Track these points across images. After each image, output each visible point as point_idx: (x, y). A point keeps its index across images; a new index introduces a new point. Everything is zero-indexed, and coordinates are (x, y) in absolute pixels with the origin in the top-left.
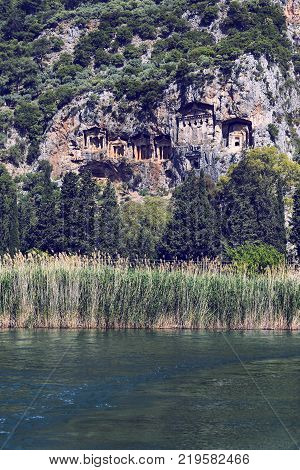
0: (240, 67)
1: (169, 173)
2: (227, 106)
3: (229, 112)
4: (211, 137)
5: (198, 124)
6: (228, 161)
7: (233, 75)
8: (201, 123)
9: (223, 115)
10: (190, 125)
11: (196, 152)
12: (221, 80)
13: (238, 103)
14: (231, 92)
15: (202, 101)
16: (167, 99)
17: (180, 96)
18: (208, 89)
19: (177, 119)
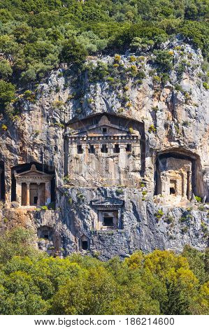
0: (183, 64)
1: (46, 232)
2: (166, 126)
3: (170, 137)
4: (138, 175)
5: (111, 152)
6: (177, 219)
7: (173, 76)
8: (117, 150)
9: (160, 142)
10: (92, 150)
11: (113, 199)
12: (154, 81)
13: (185, 124)
14: (172, 104)
15: (125, 113)
16: (45, 100)
17: (70, 99)
18: (133, 94)
19: (65, 137)
